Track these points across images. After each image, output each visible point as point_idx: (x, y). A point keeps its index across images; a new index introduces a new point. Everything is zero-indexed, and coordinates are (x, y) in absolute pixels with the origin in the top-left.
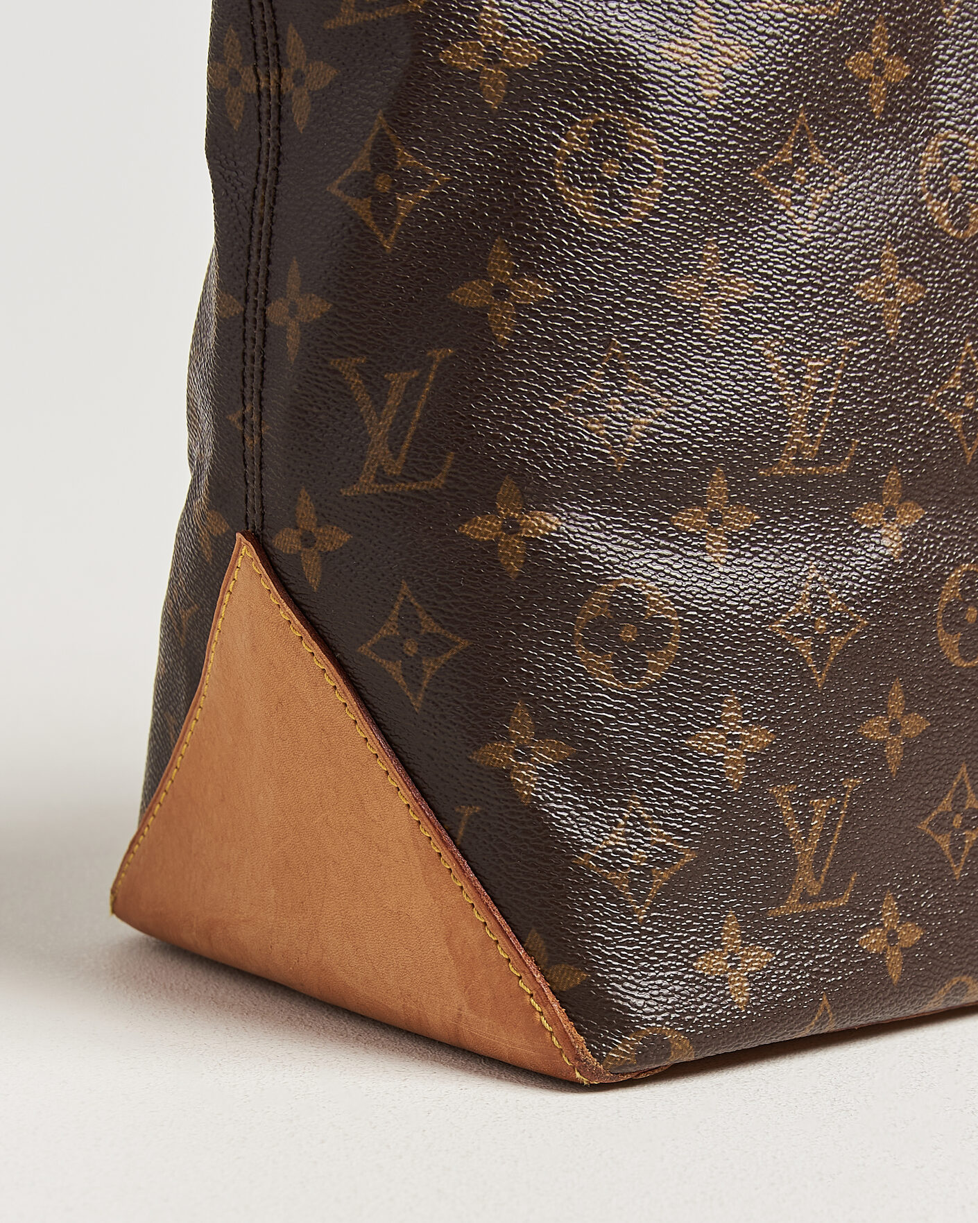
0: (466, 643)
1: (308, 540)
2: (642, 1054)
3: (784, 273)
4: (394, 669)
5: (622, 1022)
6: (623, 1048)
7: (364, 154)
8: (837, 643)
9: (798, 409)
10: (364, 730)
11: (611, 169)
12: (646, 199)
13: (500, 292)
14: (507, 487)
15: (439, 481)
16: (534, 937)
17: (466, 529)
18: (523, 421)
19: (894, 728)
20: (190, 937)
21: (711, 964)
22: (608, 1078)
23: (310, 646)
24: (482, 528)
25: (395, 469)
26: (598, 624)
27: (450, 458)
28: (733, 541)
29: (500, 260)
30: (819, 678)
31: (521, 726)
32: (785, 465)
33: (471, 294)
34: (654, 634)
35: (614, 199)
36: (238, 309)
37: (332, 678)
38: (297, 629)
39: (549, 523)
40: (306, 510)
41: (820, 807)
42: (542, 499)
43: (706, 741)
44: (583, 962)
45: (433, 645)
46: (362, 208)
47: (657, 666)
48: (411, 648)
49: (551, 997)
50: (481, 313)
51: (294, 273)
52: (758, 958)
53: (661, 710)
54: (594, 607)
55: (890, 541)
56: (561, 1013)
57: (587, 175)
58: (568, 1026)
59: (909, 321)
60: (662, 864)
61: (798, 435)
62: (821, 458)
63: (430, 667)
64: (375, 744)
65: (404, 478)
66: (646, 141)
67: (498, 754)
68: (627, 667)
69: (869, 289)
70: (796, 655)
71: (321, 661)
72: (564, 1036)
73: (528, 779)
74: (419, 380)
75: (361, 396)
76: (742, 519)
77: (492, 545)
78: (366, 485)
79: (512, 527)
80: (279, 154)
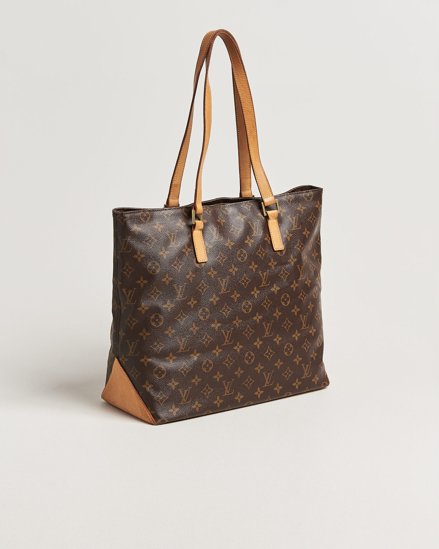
0: (141, 373)
1: (123, 360)
2: (162, 422)
3: (179, 329)
4: (133, 375)
5: (159, 418)
6: (159, 421)
7: (129, 318)
8: (187, 371)
9: (181, 345)
10: (130, 382)
11: (157, 320)
12: (161, 324)
13: (144, 334)
14: (145, 356)
15: (138, 355)
16: (149, 407)
17: (141, 360)
18: (147, 349)
19: (196, 380)
20: (111, 403)
21: (171, 410)
22: (157, 424)
23: (124, 372)
24: (142, 360)
25: (133, 353)
26: (156, 371)
27: (139, 352)
28: (173, 360)
29: (144, 330)
30: (185, 376)
31: (147, 383)
32: (180, 351)
33: (141, 334)
34: (163, 372)
35: (157, 323)
36: (116, 332)
37: (126, 376)
38: (122, 369)
39: (150, 360)
40: (123, 356)
41: (186, 391)
42: (149, 357)
43: (170, 384)
44: (155, 411)
45: (137, 373)
46: (129, 324)
47: (163, 376)
48: (135, 373)
49: (151, 415)
50: (142, 336)
51: (121, 330)
52: (177, 410)
53: (164, 381)
54: (155, 369)
55: (195, 358)
56: (152, 417)
57: (154, 320)
58: (153, 418)
59: (197, 332)
60: (164, 399)
61: (181, 348)
62: (185, 349)
63: (137, 376)
64: (131, 384)
65: (134, 354)
66: (161, 317)
67: (145, 386)
68: (160, 376)
69: (191, 329)
70: (182, 373)
71: (125, 373)
72: (152, 420)
73: (148, 389)
74: (136, 343)
75: (129, 344)
76: (175, 358)
77: (144, 362)
78: (129, 354)
79: (146, 360)
80: (120, 315)
